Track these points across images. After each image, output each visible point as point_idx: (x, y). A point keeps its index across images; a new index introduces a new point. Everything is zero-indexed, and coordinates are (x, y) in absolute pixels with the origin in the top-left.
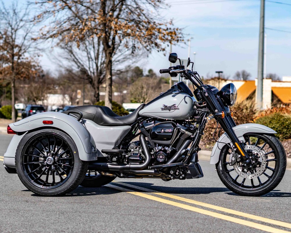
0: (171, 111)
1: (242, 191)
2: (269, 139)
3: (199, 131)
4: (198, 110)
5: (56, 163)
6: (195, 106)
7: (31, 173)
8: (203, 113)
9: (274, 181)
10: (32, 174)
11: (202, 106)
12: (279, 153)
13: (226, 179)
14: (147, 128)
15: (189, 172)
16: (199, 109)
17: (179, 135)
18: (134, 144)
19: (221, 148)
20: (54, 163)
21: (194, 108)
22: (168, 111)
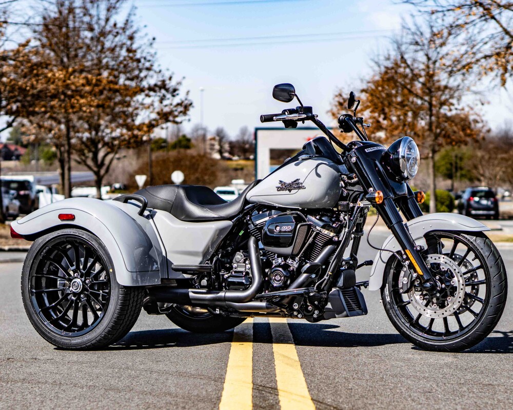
0: (293, 191)
1: (426, 342)
2: (472, 243)
3: (349, 228)
4: (347, 190)
5: (87, 291)
6: (342, 182)
7: (49, 308)
8: (357, 195)
9: (482, 324)
10: (51, 310)
11: (353, 181)
12: (489, 268)
13: (397, 319)
14: (257, 225)
15: (329, 306)
16: (350, 188)
17: (312, 237)
18: (242, 254)
19: (386, 261)
20: (84, 289)
21: (340, 185)
22: (287, 192)
